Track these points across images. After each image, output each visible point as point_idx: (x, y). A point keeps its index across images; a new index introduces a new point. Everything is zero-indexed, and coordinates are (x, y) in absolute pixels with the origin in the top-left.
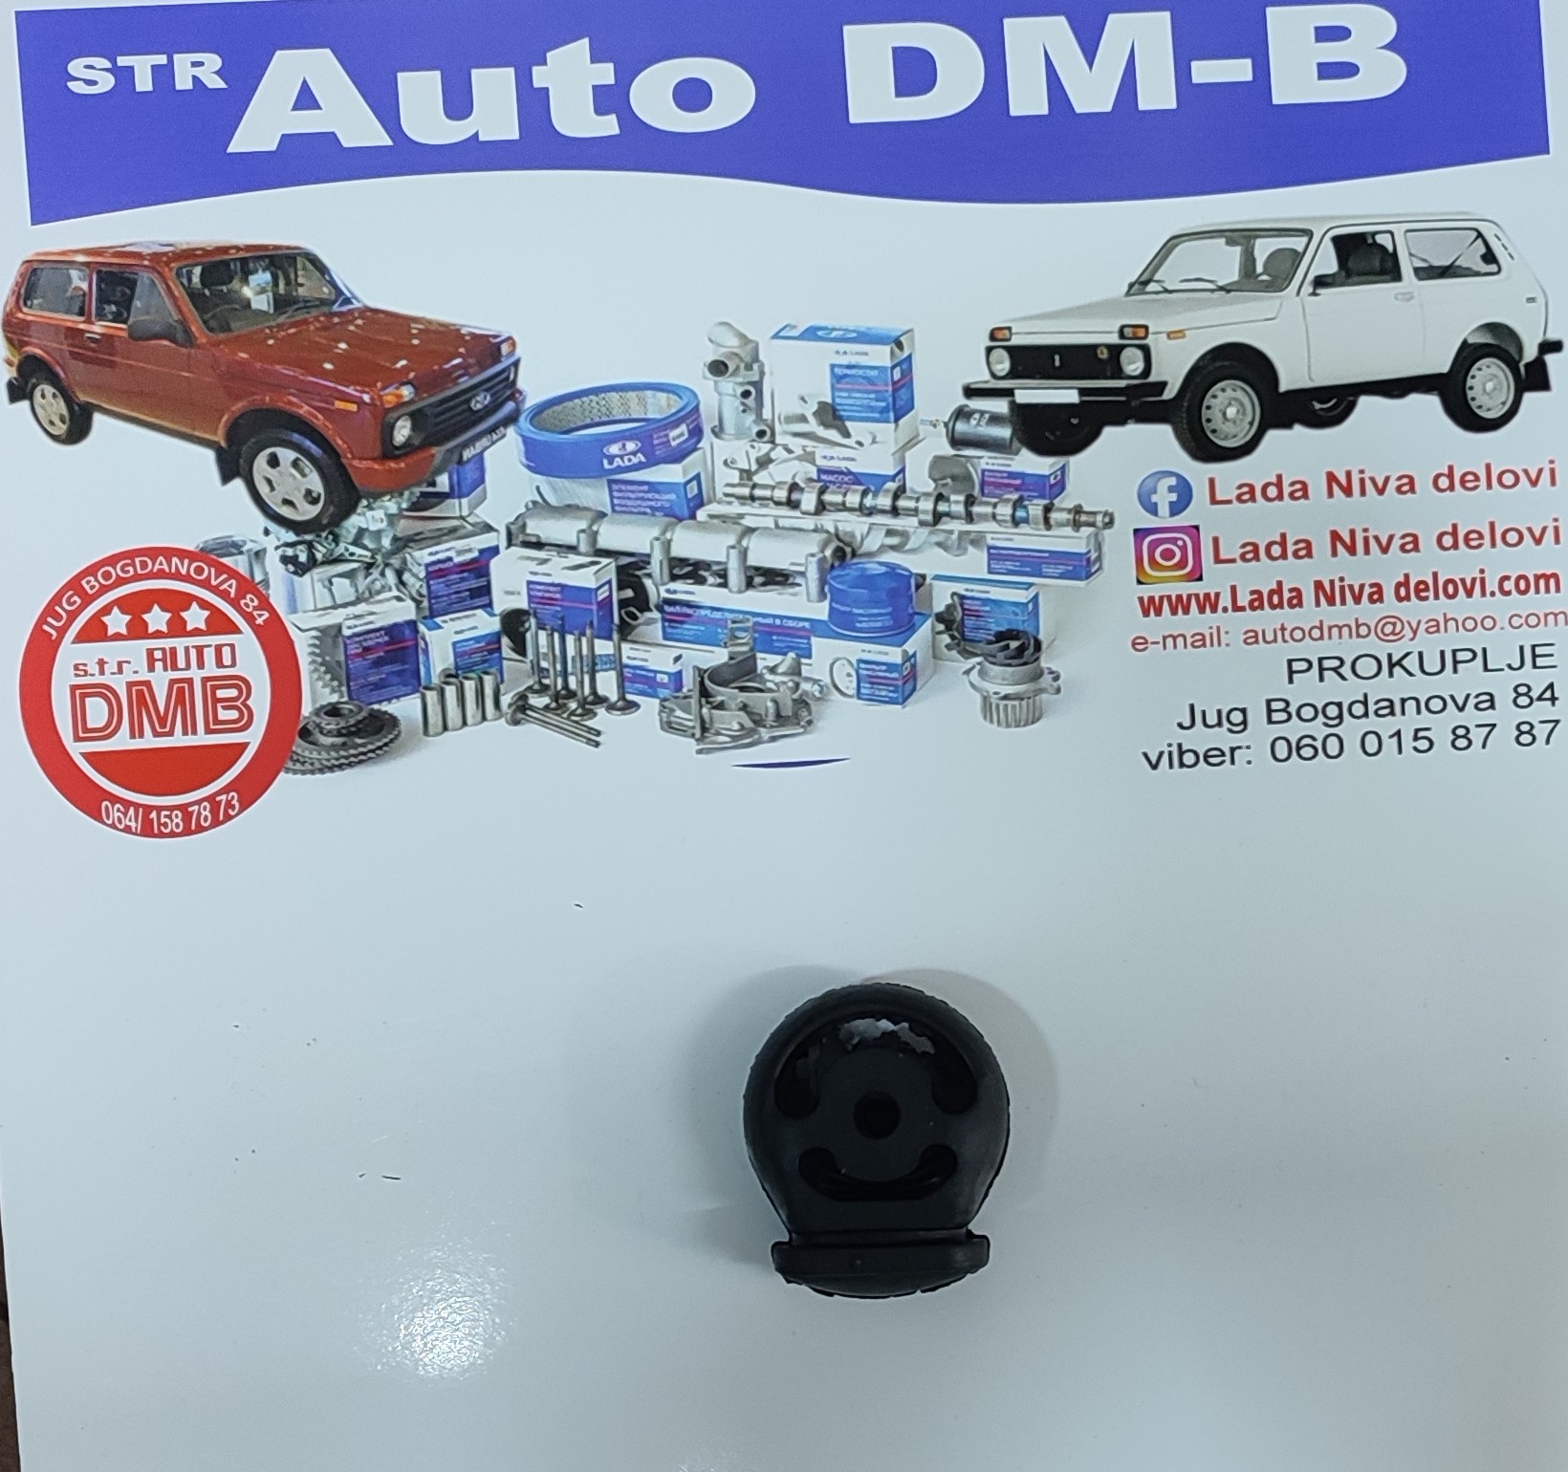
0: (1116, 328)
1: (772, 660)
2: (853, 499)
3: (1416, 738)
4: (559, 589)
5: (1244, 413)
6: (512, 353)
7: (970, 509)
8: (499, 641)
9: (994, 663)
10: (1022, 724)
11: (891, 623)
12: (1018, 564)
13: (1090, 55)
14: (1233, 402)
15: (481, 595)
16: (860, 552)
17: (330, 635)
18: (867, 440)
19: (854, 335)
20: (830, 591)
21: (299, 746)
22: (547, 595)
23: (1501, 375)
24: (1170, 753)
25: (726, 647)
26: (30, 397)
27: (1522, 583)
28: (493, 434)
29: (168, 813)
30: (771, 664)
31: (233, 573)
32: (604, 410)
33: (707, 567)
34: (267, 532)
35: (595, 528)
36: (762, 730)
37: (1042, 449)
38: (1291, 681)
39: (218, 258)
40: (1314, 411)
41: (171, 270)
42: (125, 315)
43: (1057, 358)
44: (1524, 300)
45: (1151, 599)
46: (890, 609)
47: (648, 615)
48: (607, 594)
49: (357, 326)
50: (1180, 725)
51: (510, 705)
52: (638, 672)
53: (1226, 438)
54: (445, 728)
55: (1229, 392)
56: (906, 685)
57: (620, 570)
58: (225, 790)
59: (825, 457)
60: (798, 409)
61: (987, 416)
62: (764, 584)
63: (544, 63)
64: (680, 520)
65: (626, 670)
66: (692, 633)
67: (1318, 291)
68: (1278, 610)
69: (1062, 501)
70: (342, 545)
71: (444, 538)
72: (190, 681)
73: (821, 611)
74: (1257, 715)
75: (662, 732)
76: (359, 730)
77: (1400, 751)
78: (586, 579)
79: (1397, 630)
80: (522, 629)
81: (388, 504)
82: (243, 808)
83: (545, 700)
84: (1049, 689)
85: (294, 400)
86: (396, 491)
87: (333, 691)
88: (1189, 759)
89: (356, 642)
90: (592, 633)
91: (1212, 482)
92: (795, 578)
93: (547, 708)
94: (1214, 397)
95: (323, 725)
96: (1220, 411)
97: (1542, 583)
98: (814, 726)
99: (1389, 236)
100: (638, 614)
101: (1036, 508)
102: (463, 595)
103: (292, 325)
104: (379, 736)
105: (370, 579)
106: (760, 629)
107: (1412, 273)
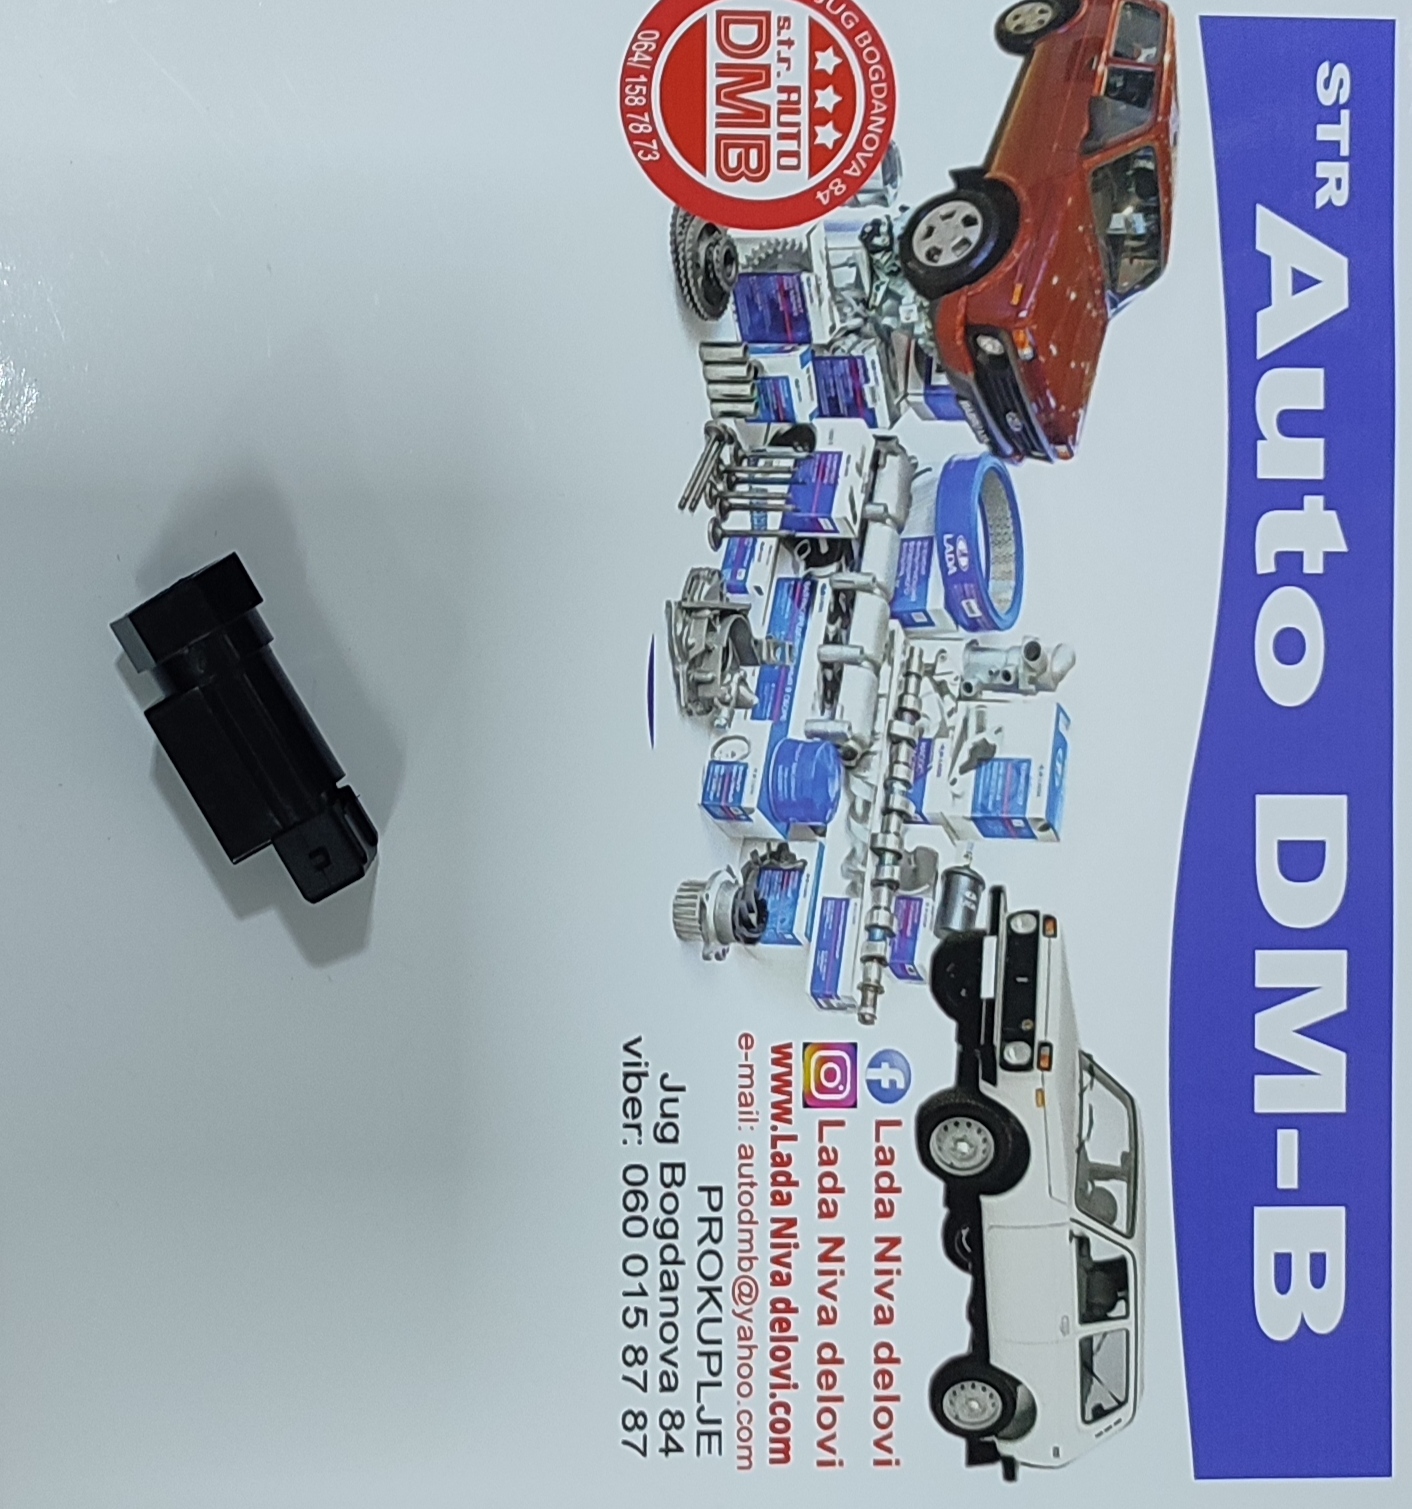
0: (1050, 1039)
1: (752, 682)
2: (901, 771)
3: (637, 1310)
4: (832, 482)
5: (962, 1160)
6: (1058, 455)
7: (886, 884)
8: (785, 421)
9: (736, 896)
10: (677, 920)
11: (781, 799)
12: (830, 927)
14: (973, 1149)
15: (831, 408)
16: (852, 777)
17: (803, 261)
18: (956, 789)
19: (1057, 784)
20: (815, 743)
21: (698, 223)
22: (827, 471)
23: (986, 1416)
24: (638, 1064)
25: (768, 637)
27: (780, 1427)
28: (983, 431)
29: (644, 92)
30: (748, 680)
31: (867, 173)
32: (999, 538)
33: (845, 625)
34: (903, 209)
35: (888, 521)
36: (686, 666)
37: (938, 959)
38: (701, 1189)
39: (1160, 186)
40: (960, 1228)
41: (1152, 141)
42: (1113, 95)
43: (1025, 980)
44: (1056, 1445)
45: (789, 1056)
46: (794, 799)
47: (802, 565)
48: (825, 528)
49: (1090, 312)
50: (665, 1076)
51: (724, 427)
52: (749, 552)
53: (938, 1140)
54: (707, 363)
55: (982, 1147)
56: (720, 810)
57: (847, 542)
58: (662, 149)
59: (942, 747)
60: (990, 726)
61: (973, 907)
62: (825, 679)
63: (1327, 507)
64: (891, 603)
65: (751, 540)
66: (783, 606)
67: (1074, 1240)
68: (770, 1180)
69: (889, 976)
70: (887, 279)
71: (887, 376)
72: (767, 125)
73: (797, 733)
74: (669, 1152)
75: (690, 569)
76: (711, 281)
77: (626, 1294)
78: (840, 509)
79: (743, 1299)
80: (796, 443)
81: (923, 326)
83: (727, 460)
84: (709, 949)
86: (934, 334)
87: (749, 259)
88: (632, 1082)
89: (793, 285)
90: (787, 510)
91: (898, 1123)
92: (830, 709)
93: (720, 461)
94: (979, 1131)
95: (717, 247)
96: (965, 1136)
97: (780, 1446)
98: (686, 716)
99: (1123, 1313)
100: (804, 556)
101: (882, 948)
102: (832, 390)
103: (1095, 250)
104: (703, 299)
105: (854, 303)
106: (783, 672)
107: (1087, 1334)
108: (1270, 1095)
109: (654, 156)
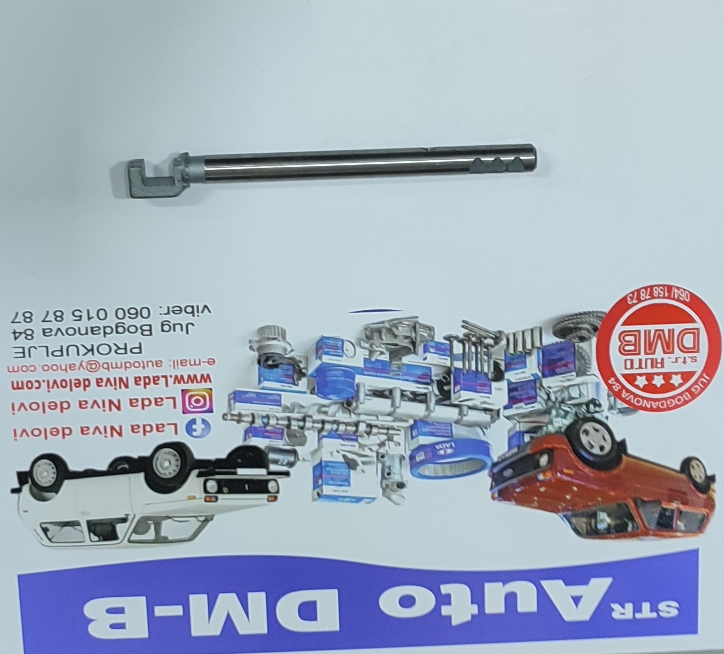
0: (219, 501)
1: (382, 358)
2: (342, 428)
3: (80, 316)
4: (477, 391)
5: (161, 463)
6: (493, 493)
7: (289, 423)
8: (506, 368)
9: (280, 354)
10: (267, 327)
11: (328, 373)
12: (268, 398)
13: (228, 618)
15: (513, 388)
16: (339, 405)
17: (581, 372)
18: (335, 453)
19: (339, 499)
20: (354, 387)
21: (598, 324)
22: (483, 388)
23: (40, 479)
24: (198, 312)
25: (403, 364)
26: (706, 476)
27: (29, 385)
28: (503, 459)
29: (660, 296)
30: (382, 356)
31: (624, 400)
32: (453, 468)
33: (410, 399)
34: (607, 418)
35: (460, 417)
36: (388, 326)
37: (255, 449)
38: (140, 344)
39: (620, 534)
40: (128, 463)
41: (641, 529)
42: (662, 511)
43: (247, 488)
44: (29, 511)
45: (205, 381)
46: (327, 379)
47: (437, 378)
48: (456, 388)
49: (561, 505)
50: (193, 324)
51: (502, 339)
52: (443, 353)
53: (169, 453)
54: (532, 331)
55: (167, 473)
56: (321, 345)
57: (449, 398)
58: (634, 305)
59: (354, 446)
60: (366, 467)
61: (280, 463)
62: (384, 391)
64: (422, 420)
65: (449, 354)
66: (418, 370)
67: (125, 516)
68: (146, 375)
69: (246, 426)
70: (574, 411)
71: (528, 414)
72: (646, 353)
73: (359, 379)
74: (156, 329)
75: (434, 326)
76: (571, 330)
77: (88, 311)
78: (465, 394)
79: (89, 365)
80: (495, 373)
81: (552, 429)
82: (626, 296)
83: (486, 341)
84: (254, 342)
86: (549, 434)
87: (582, 348)
88: (189, 310)
89: (570, 368)
90: (463, 370)
91: (176, 433)
92: (371, 394)
93: (485, 338)
94: (174, 471)
95: (587, 333)
96: (172, 464)
97: (20, 386)
98: (364, 328)
99: (93, 540)
100: (442, 379)
101: (259, 423)
102: (521, 388)
103: (589, 506)
104: (563, 327)
105: (562, 397)
106: (386, 371)
107: (82, 524)
108: (198, 602)
109: (630, 302)
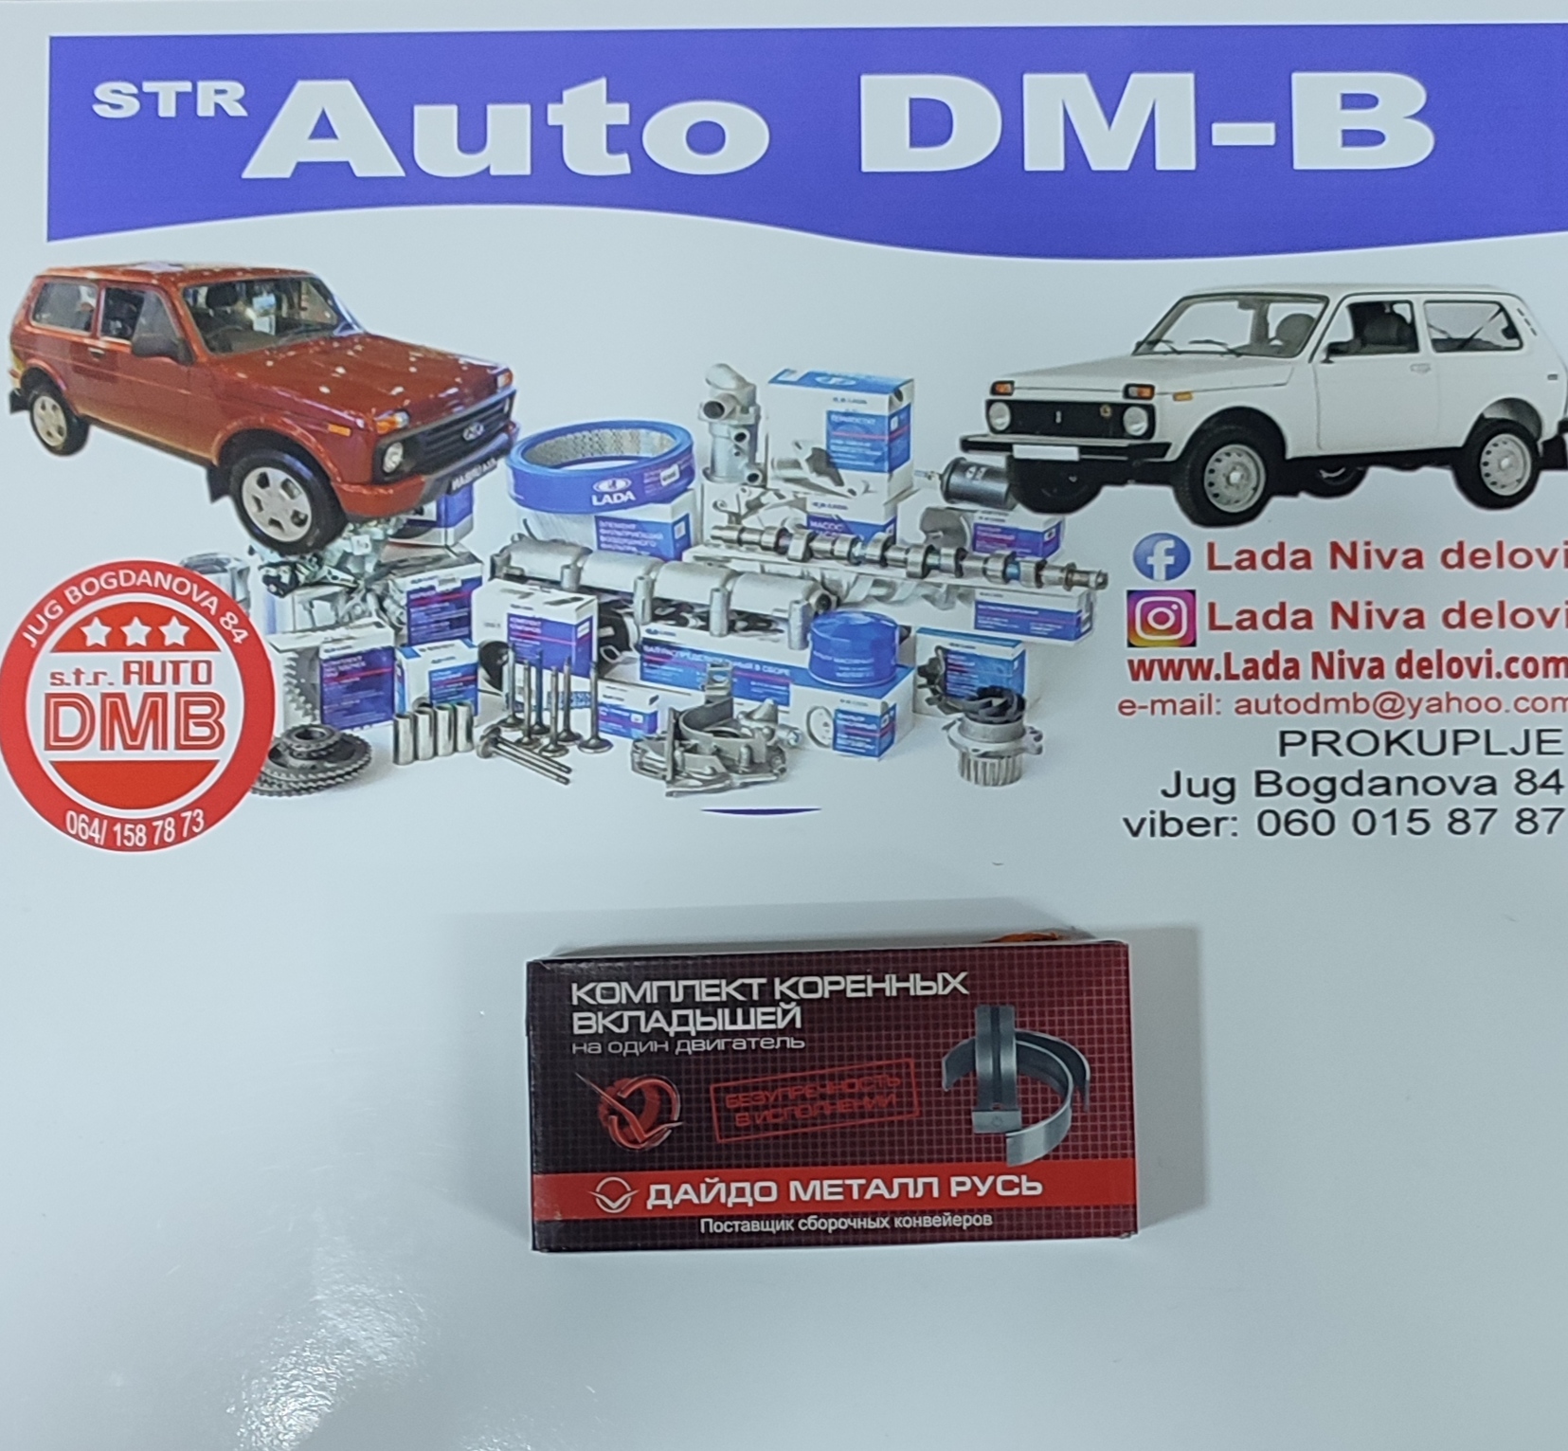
0: (1121, 387)
1: (750, 705)
2: (842, 548)
3: (1411, 819)
4: (539, 623)
5: (1248, 478)
6: (508, 384)
7: (960, 563)
8: (475, 673)
9: (975, 720)
10: (1000, 782)
11: (872, 674)
12: (1006, 620)
14: (1238, 467)
15: (461, 625)
16: (847, 600)
17: (307, 657)
18: (859, 489)
19: (853, 383)
20: (813, 639)
21: (269, 767)
22: (527, 629)
23: (1517, 452)
24: (1153, 821)
25: (703, 690)
26: (30, 408)
27: (1531, 667)
28: (484, 465)
29: (132, 826)
30: (748, 710)
31: (215, 591)
32: (596, 446)
33: (689, 609)
34: (251, 551)
35: (579, 564)
36: (734, 776)
37: (1038, 505)
38: (1283, 753)
39: (224, 280)
40: (1321, 481)
41: (178, 289)
42: (129, 331)
43: (1059, 414)
44: (1546, 377)
45: (1142, 662)
46: (871, 660)
47: (627, 654)
48: (587, 631)
49: (357, 352)
50: (1165, 793)
51: (482, 738)
52: (613, 710)
53: (1228, 503)
54: (416, 757)
55: (1234, 456)
56: (884, 738)
57: (602, 607)
58: (190, 807)
59: (816, 504)
60: (792, 454)
61: (983, 470)
62: (746, 629)
63: (560, 100)
64: (666, 560)
65: (601, 708)
66: (670, 674)
67: (1332, 359)
68: (1273, 681)
69: (1055, 559)
70: (326, 568)
71: (428, 567)
72: (164, 696)
73: (802, 658)
75: (633, 773)
76: (330, 754)
77: (1394, 832)
78: (567, 615)
79: (1397, 707)
80: (499, 662)
81: (374, 530)
82: (208, 826)
83: (519, 735)
84: (1031, 748)
85: (288, 421)
86: (383, 517)
87: (306, 714)
88: (1172, 827)
89: (333, 666)
90: (569, 670)
91: (1211, 546)
92: (777, 624)
93: (519, 742)
94: (1218, 460)
95: (294, 747)
96: (1224, 475)
97: (1551, 666)
98: (785, 775)
99: (1407, 306)
100: (617, 653)
101: (1028, 565)
102: (442, 624)
103: (291, 348)
104: (348, 762)
105: (350, 603)
106: (740, 673)
107: (1429, 344)
108: (1177, 154)
109: (198, 815)
